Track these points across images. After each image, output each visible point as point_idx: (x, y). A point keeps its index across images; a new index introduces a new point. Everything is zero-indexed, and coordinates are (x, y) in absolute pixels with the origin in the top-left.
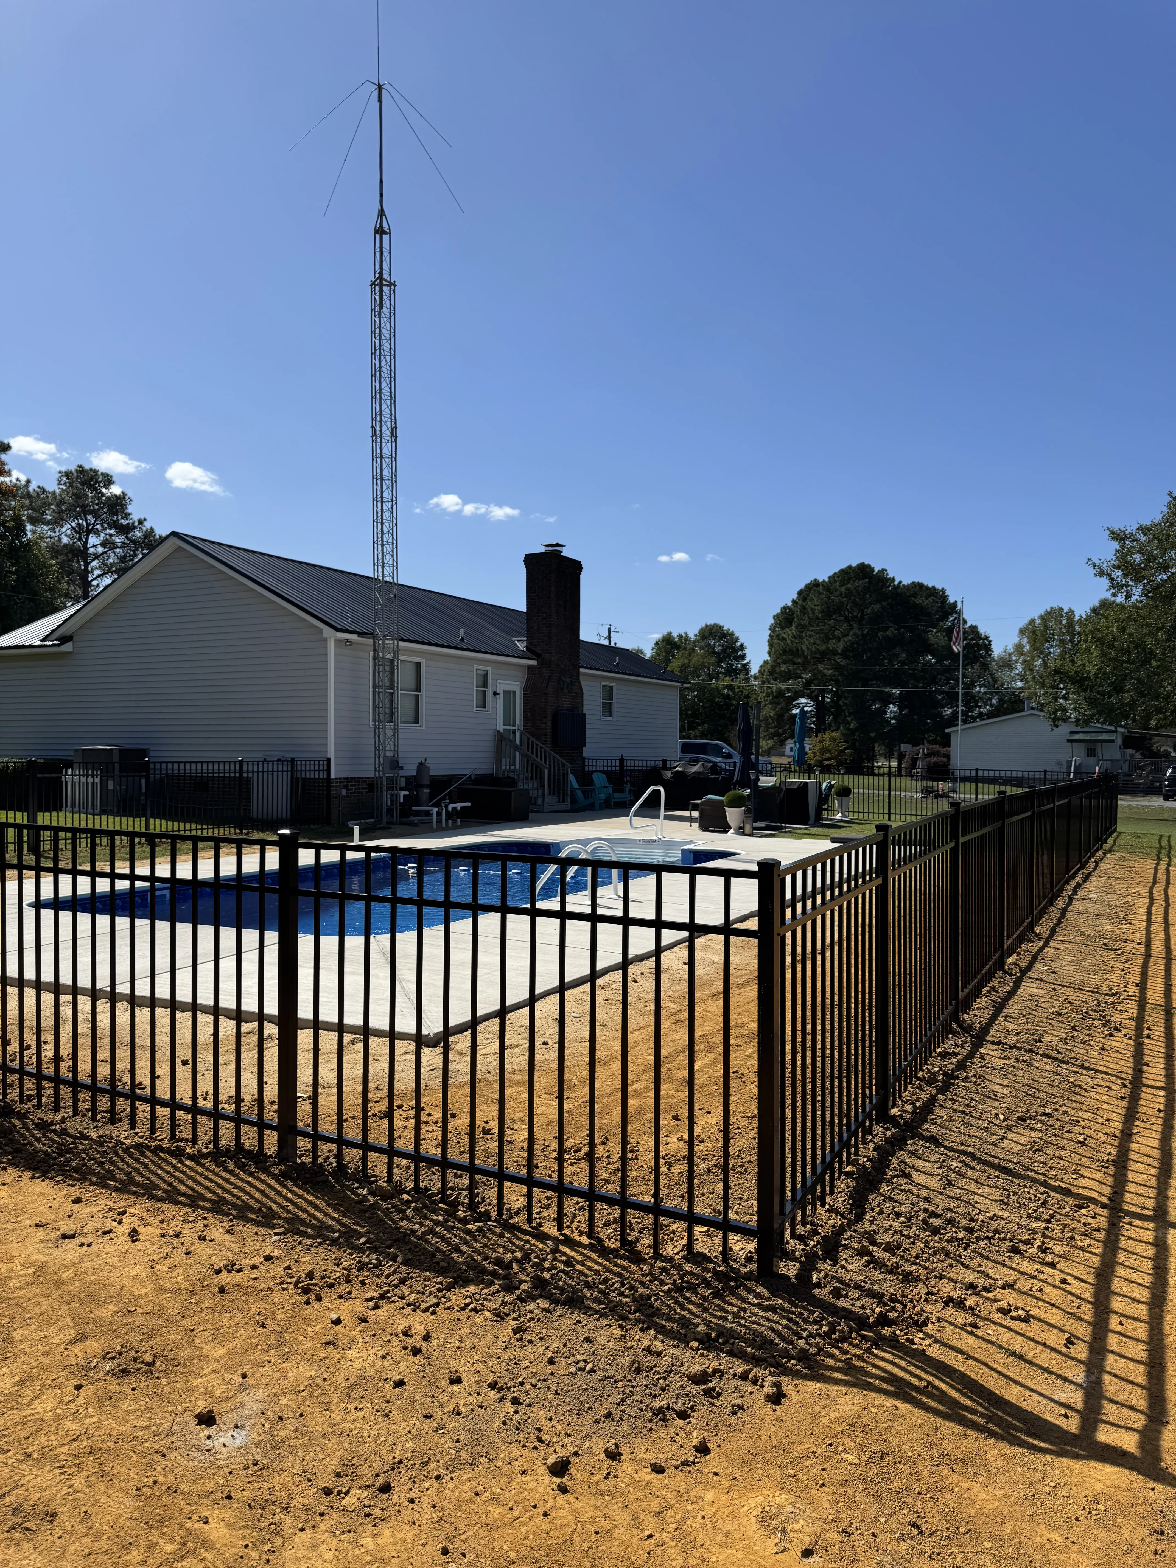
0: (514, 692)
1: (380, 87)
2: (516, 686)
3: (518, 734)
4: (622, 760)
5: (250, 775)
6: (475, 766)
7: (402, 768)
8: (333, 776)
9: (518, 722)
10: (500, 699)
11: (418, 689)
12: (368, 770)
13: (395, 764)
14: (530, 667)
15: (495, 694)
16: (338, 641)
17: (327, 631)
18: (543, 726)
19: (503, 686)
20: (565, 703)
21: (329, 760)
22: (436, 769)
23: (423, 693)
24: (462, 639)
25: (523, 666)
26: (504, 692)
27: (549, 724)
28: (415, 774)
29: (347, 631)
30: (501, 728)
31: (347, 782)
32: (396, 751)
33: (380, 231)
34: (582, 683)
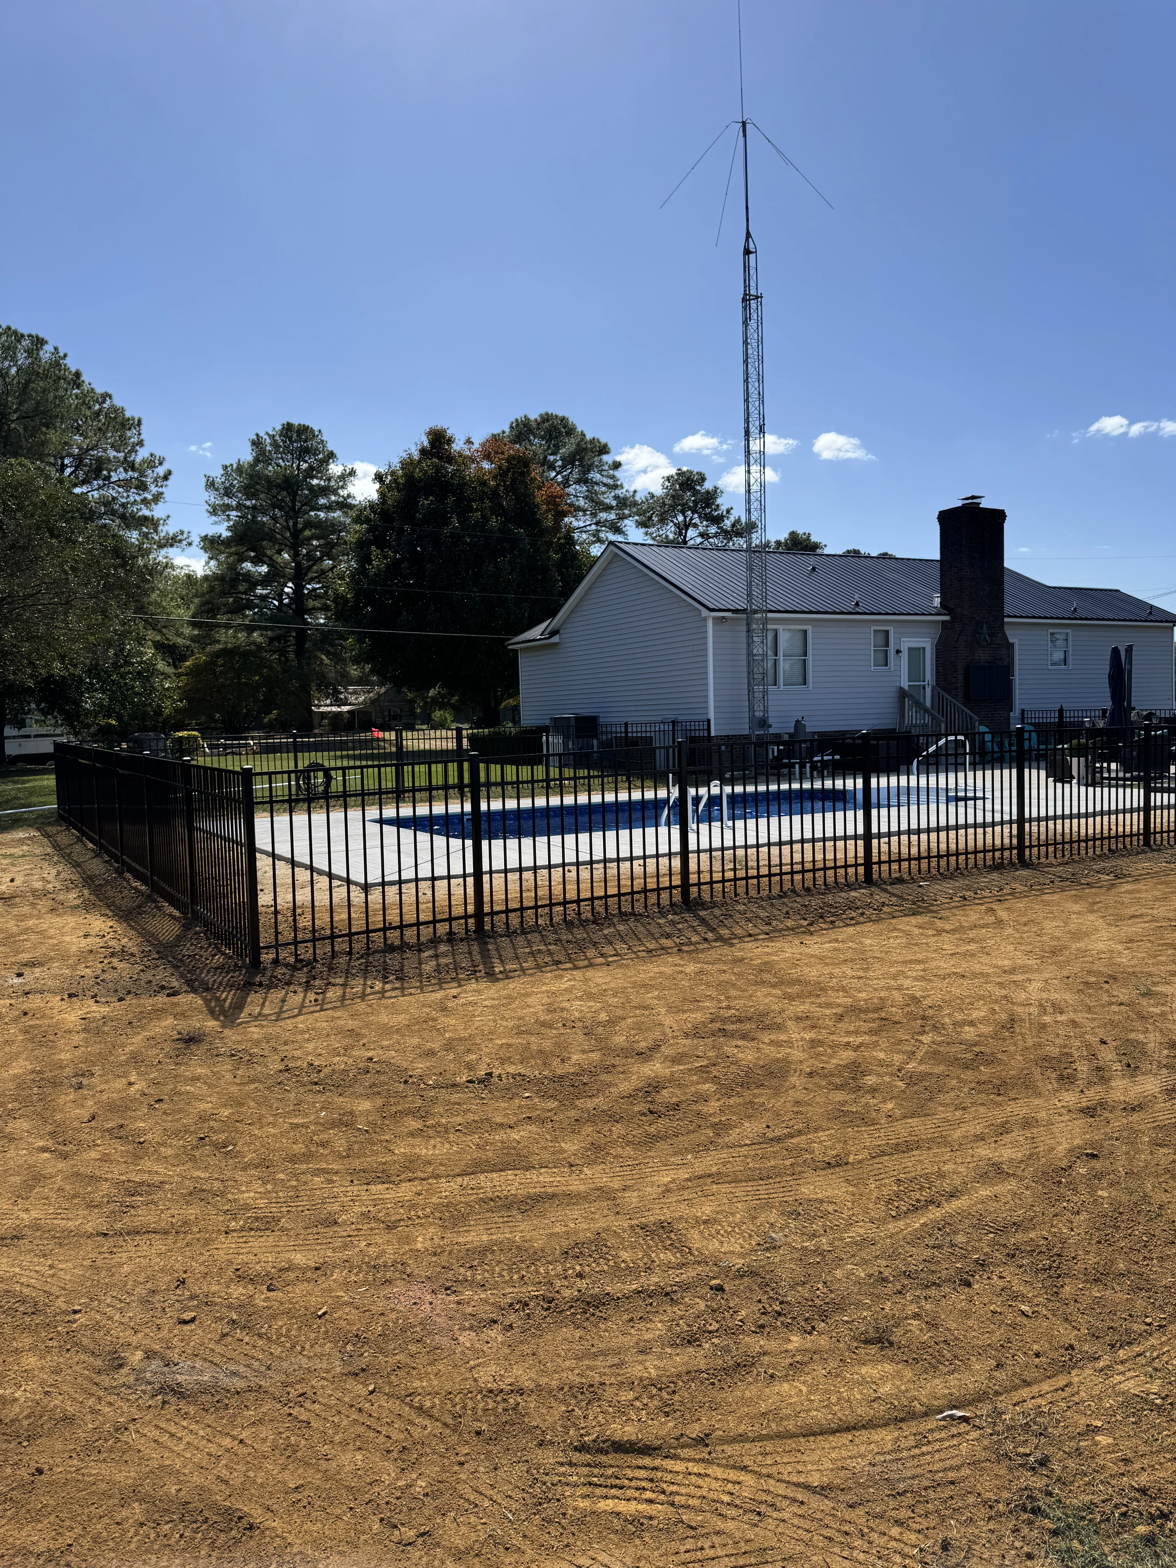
0: (924, 649)
1: (744, 124)
2: (927, 643)
3: (928, 690)
4: (1061, 711)
5: (653, 734)
6: (876, 722)
7: (770, 726)
8: (713, 734)
9: (928, 676)
10: (905, 655)
11: (805, 654)
12: (743, 729)
13: (763, 723)
14: (943, 622)
15: (898, 652)
16: (714, 618)
17: (705, 612)
18: (953, 680)
19: (908, 643)
20: (983, 656)
21: (709, 721)
22: (813, 726)
23: (810, 657)
24: (857, 604)
25: (937, 622)
26: (910, 649)
27: (960, 677)
28: (792, 731)
29: (720, 610)
30: (905, 684)
31: (728, 739)
32: (766, 710)
33: (747, 252)
34: (1007, 632)
